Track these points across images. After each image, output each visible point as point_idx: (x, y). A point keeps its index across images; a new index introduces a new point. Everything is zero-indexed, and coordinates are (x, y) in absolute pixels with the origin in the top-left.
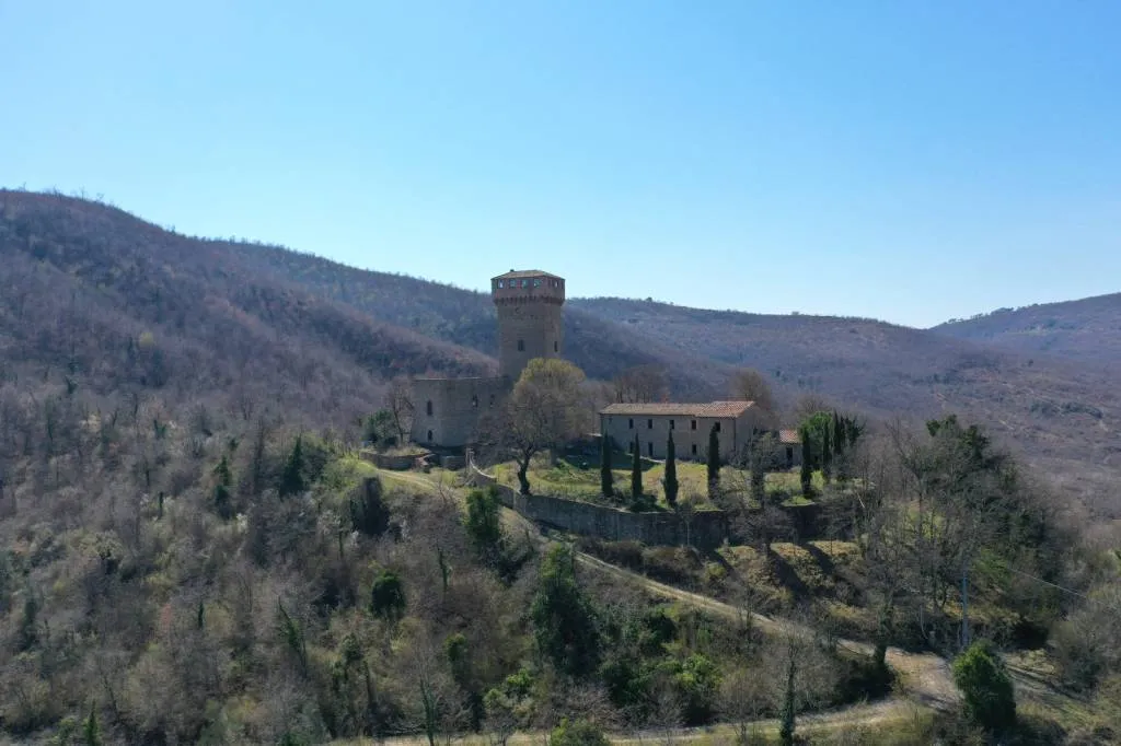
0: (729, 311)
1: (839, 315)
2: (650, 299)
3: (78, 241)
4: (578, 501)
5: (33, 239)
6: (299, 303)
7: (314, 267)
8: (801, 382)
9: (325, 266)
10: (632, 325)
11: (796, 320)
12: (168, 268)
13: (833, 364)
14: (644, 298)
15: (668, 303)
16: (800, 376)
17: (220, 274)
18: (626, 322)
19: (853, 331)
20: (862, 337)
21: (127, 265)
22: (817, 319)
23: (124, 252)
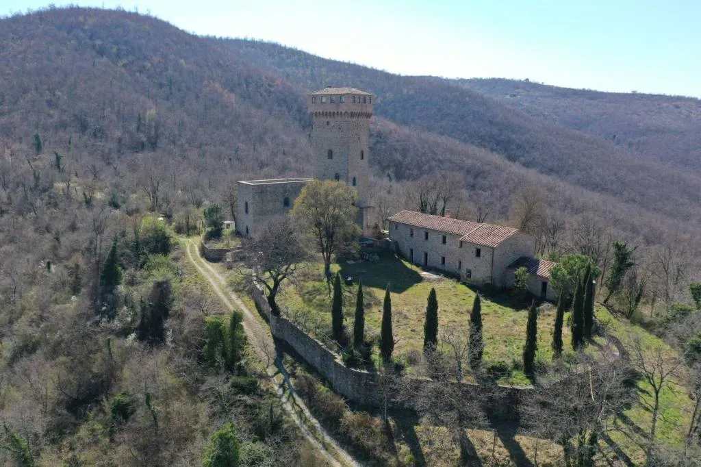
0: (584, 89)
1: (668, 94)
2: (527, 79)
3: (126, 43)
4: (311, 335)
5: (98, 42)
6: (270, 86)
7: (296, 57)
8: (630, 144)
9: (303, 57)
10: (512, 98)
11: (634, 97)
12: (182, 61)
13: (657, 132)
14: (523, 79)
15: (540, 83)
16: (631, 139)
17: (219, 65)
18: (508, 97)
19: (677, 107)
20: (683, 111)
21: (156, 59)
22: (651, 97)
23: (155, 50)
